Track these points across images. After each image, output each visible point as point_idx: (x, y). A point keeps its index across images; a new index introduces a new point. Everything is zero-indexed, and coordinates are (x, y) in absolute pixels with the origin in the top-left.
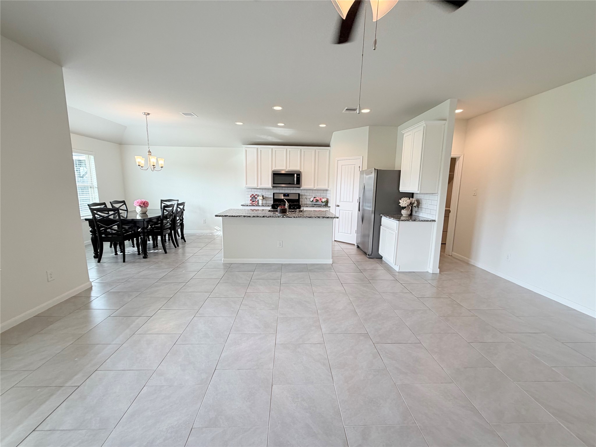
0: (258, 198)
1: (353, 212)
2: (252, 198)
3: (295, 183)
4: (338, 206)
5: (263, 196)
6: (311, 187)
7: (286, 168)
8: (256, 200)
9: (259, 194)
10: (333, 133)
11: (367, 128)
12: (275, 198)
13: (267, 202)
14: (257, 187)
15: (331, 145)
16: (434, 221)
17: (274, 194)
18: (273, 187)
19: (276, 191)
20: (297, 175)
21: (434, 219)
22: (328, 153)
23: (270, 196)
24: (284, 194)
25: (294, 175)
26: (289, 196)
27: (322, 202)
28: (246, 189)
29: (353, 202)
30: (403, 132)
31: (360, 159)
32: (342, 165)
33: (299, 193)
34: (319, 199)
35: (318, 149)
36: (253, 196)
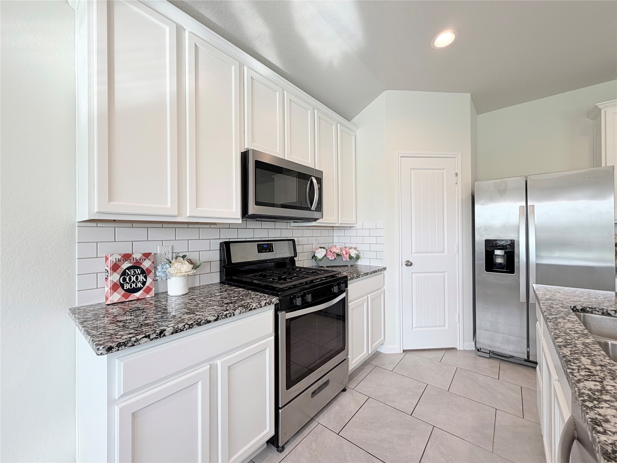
1: (446, 274)
2: (124, 273)
3: (314, 206)
4: (409, 264)
8: (149, 281)
10: (385, 92)
11: (468, 96)
12: (233, 261)
13: (194, 282)
14: (179, 214)
17: (227, 245)
20: (317, 180)
22: (353, 139)
24: (259, 246)
25: (309, 178)
26: (273, 251)
27: (351, 258)
28: (78, 226)
29: (444, 252)
30: (600, 105)
31: (454, 158)
32: (411, 169)
33: (296, 239)
34: (344, 252)
35: (341, 124)
36: (130, 265)
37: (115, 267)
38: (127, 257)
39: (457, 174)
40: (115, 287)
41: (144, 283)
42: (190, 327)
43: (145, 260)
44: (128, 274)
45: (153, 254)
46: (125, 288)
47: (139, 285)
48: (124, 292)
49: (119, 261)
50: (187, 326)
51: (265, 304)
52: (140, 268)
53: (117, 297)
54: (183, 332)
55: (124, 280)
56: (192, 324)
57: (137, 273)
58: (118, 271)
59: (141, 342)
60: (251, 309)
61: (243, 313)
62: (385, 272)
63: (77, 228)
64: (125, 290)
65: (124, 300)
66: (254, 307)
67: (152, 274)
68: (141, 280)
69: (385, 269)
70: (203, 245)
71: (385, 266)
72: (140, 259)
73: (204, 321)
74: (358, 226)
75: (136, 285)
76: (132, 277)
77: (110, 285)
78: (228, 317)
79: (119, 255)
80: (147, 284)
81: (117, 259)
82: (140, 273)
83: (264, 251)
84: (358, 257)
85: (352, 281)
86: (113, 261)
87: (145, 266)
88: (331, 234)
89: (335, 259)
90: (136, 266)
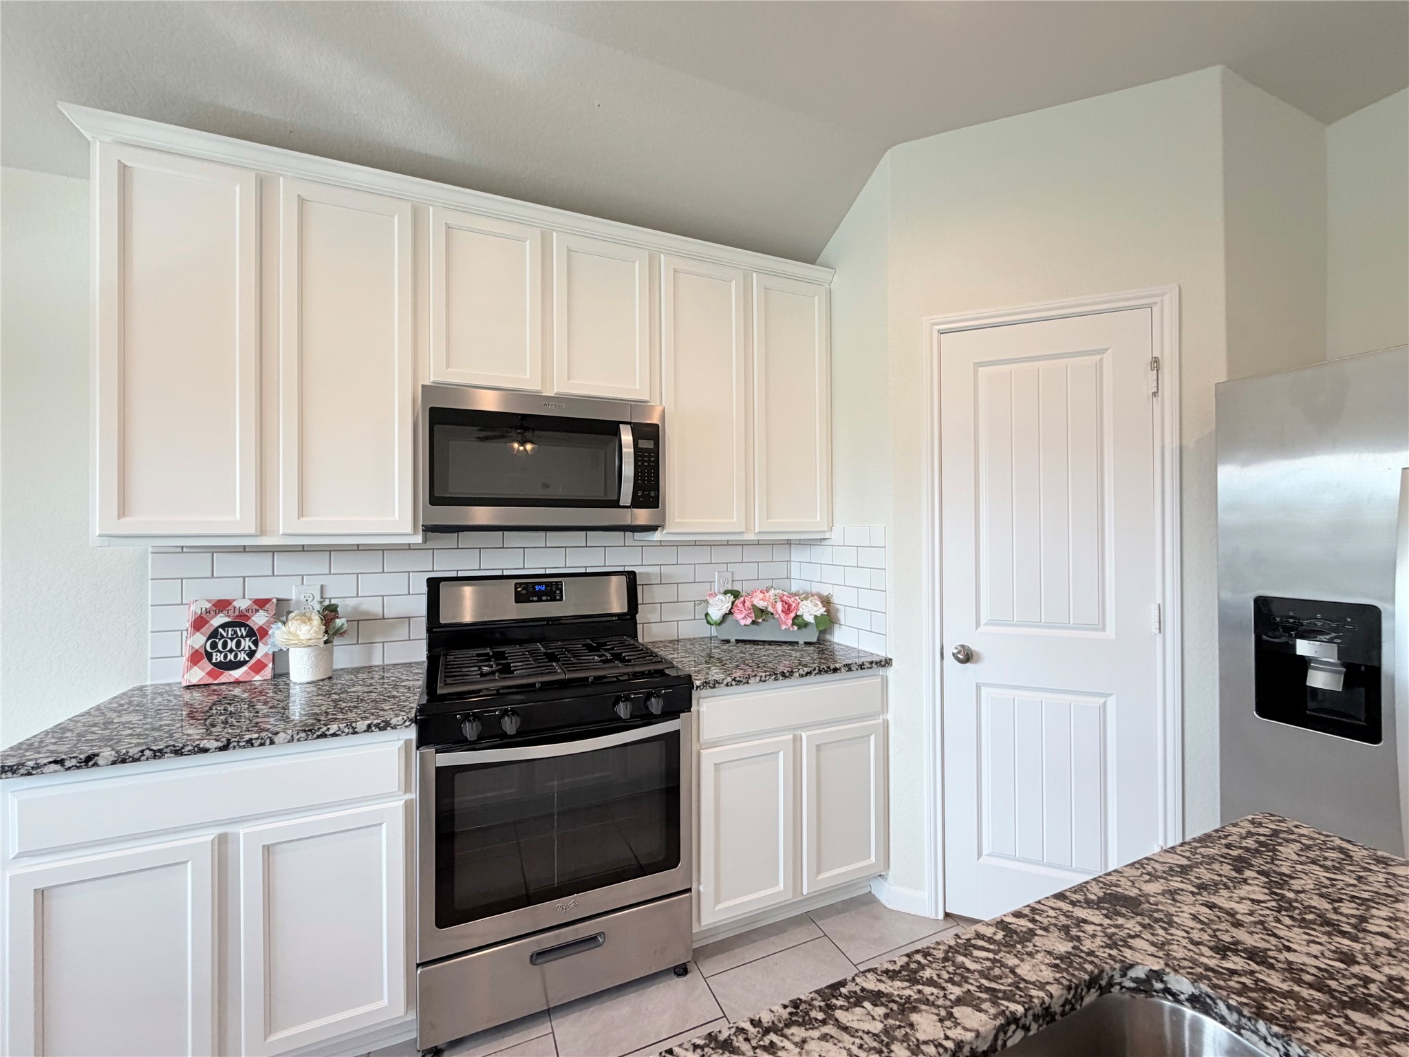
0: (279, 635)
1: (1111, 700)
2: (214, 634)
3: (626, 495)
4: (967, 657)
5: (329, 613)
6: (729, 523)
7: (546, 374)
8: (262, 651)
9: (292, 591)
11: (1213, 75)
12: (443, 620)
13: (370, 656)
14: (262, 532)
17: (434, 585)
18: (429, 529)
19: (448, 563)
20: (638, 430)
22: (818, 303)
23: (395, 607)
24: (521, 587)
25: (611, 429)
26: (561, 599)
27: (799, 623)
28: (153, 553)
29: (1104, 629)
31: (1150, 306)
32: (978, 365)
33: (638, 570)
34: (779, 606)
35: (762, 272)
36: (227, 620)
37: (199, 623)
38: (222, 605)
39: (1156, 364)
40: (195, 658)
41: (251, 654)
42: (155, 756)
43: (257, 611)
44: (222, 637)
45: (275, 601)
46: (214, 661)
47: (242, 656)
48: (212, 667)
49: (208, 612)
50: (148, 753)
51: (369, 726)
52: (245, 625)
53: (198, 675)
54: (138, 763)
55: (214, 646)
56: (160, 751)
57: (239, 634)
58: (203, 630)
59: (45, 770)
60: (324, 736)
61: (299, 740)
62: (890, 672)
63: (150, 555)
64: (215, 664)
65: (210, 681)
66: (332, 731)
67: (265, 640)
68: (247, 648)
69: (887, 663)
70: (395, 583)
71: (889, 656)
72: (247, 610)
73: (190, 748)
74: (835, 536)
75: (236, 656)
76: (229, 640)
77: (187, 653)
78: (256, 744)
79: (209, 601)
80: (258, 655)
81: (204, 609)
82: (244, 634)
83: (535, 599)
84: (828, 620)
85: (704, 692)
86: (196, 613)
87: (256, 623)
88: (780, 554)
89: (754, 622)
90: (239, 622)
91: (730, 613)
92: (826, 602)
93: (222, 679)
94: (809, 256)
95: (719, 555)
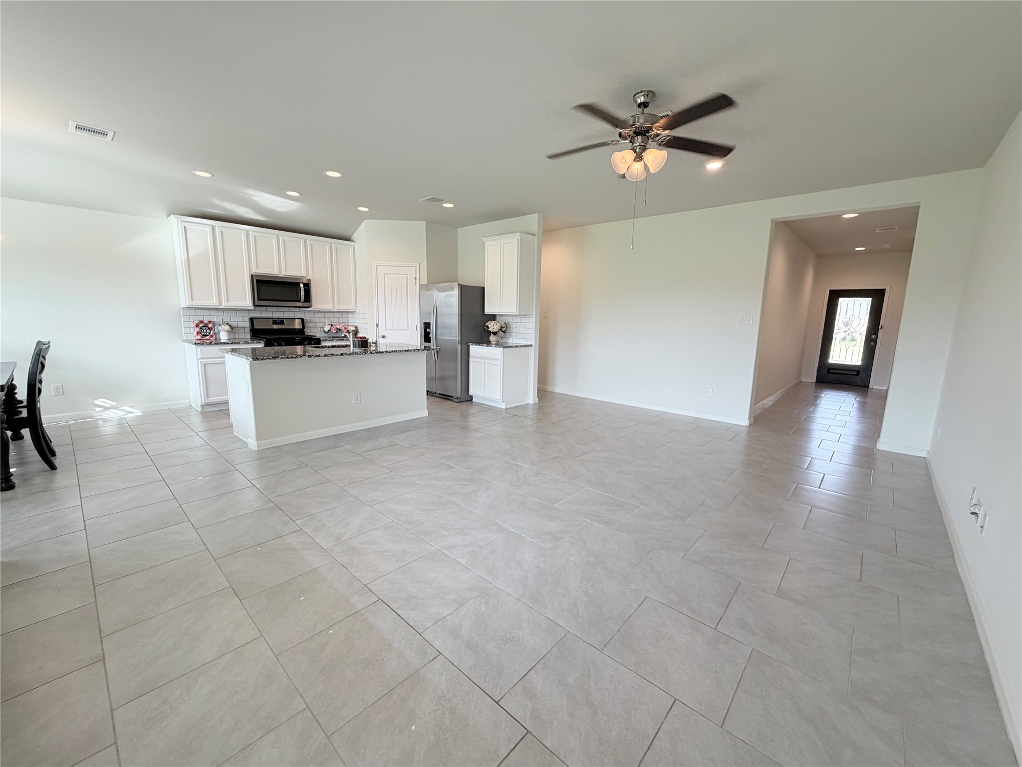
0: (217, 328)
2: (201, 328)
3: (302, 299)
4: (384, 337)
5: (229, 325)
6: (328, 307)
7: (279, 270)
8: (212, 333)
9: (218, 320)
10: (365, 221)
11: (423, 223)
12: (255, 327)
13: (235, 336)
14: (220, 305)
15: (354, 237)
16: (531, 345)
17: (252, 320)
18: (255, 306)
19: (258, 314)
20: (304, 284)
21: (531, 344)
22: (351, 251)
23: (240, 325)
24: (274, 321)
25: (298, 284)
26: (284, 324)
29: (409, 330)
30: (484, 239)
31: (415, 265)
32: (385, 274)
33: (304, 318)
34: (343, 328)
35: (335, 243)
36: (203, 325)
37: (197, 326)
38: (201, 322)
39: (416, 278)
40: (198, 333)
41: (210, 333)
43: (209, 323)
45: (213, 321)
47: (208, 334)
48: (202, 335)
49: (198, 323)
53: (199, 337)
55: (201, 331)
63: (181, 310)
67: (213, 330)
70: (240, 319)
72: (207, 323)
74: (358, 311)
76: (204, 330)
77: (196, 332)
79: (198, 321)
82: (207, 329)
83: (278, 324)
86: (196, 323)
87: (209, 326)
88: (345, 315)
89: (337, 332)
90: (206, 326)
91: (330, 330)
92: (356, 327)
93: (204, 338)
94: (348, 239)
95: (327, 315)
